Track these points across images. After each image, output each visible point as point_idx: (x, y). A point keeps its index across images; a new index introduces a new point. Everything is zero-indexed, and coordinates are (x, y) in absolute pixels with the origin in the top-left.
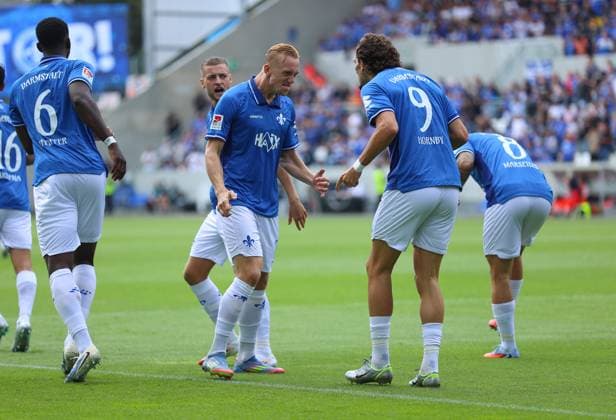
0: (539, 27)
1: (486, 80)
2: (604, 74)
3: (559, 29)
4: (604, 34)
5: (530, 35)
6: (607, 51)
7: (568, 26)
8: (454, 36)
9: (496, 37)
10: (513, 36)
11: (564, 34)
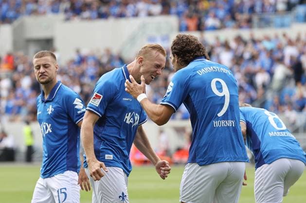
0: (157, 9)
1: (115, 51)
2: (212, 48)
3: (173, 10)
4: (211, 14)
5: (150, 14)
6: (214, 28)
7: (181, 8)
8: (86, 14)
9: (121, 16)
10: (136, 15)
11: (179, 14)
